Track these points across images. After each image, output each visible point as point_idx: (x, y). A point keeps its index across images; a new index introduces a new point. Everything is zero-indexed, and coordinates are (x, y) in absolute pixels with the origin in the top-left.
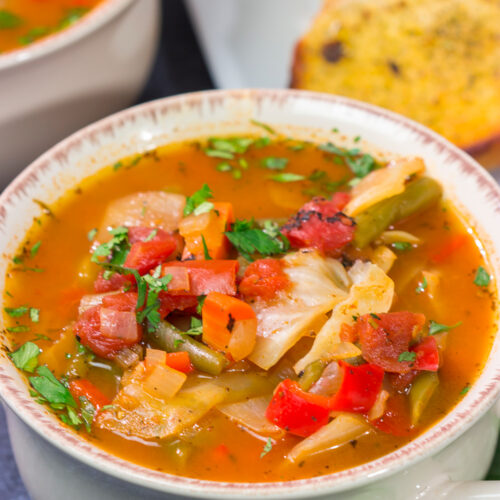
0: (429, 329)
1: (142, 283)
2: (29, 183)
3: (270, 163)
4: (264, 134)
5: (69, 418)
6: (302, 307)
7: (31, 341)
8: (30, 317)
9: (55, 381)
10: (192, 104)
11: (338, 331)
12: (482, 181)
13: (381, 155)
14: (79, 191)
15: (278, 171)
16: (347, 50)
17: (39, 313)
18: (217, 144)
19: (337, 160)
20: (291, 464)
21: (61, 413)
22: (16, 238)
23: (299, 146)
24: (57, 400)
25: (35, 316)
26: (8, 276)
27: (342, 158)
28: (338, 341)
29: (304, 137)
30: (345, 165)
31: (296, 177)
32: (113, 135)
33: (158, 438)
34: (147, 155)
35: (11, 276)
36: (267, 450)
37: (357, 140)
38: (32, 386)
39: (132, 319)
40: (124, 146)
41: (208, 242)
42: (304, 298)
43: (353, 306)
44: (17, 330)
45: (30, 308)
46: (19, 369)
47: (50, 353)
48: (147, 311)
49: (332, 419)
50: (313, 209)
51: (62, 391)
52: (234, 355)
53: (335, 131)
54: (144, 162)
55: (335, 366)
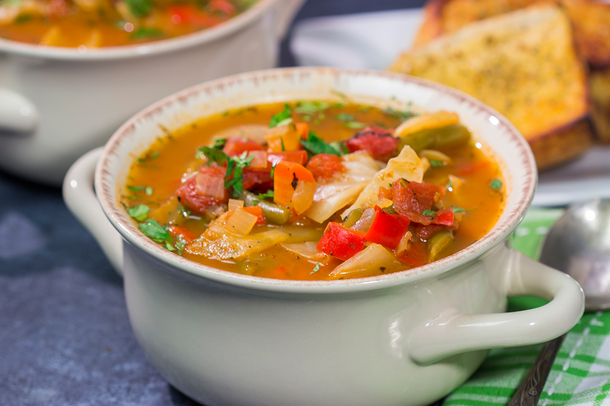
1: (231, 161)
2: (156, 112)
4: (340, 100)
5: (166, 247)
6: (352, 182)
7: (144, 204)
8: (145, 192)
9: (159, 227)
11: (377, 192)
15: (348, 122)
17: (152, 190)
21: (160, 244)
23: (366, 111)
24: (158, 237)
25: (149, 191)
27: (397, 117)
28: (377, 198)
29: (370, 103)
33: (232, 258)
34: (249, 110)
36: (315, 270)
37: (410, 104)
38: (140, 228)
39: (221, 183)
41: (286, 143)
42: (353, 177)
43: (390, 175)
44: (134, 198)
45: (146, 187)
46: (132, 218)
47: (157, 212)
48: (233, 182)
49: (366, 247)
51: (163, 232)
52: (296, 209)
53: (394, 99)
55: (371, 211)
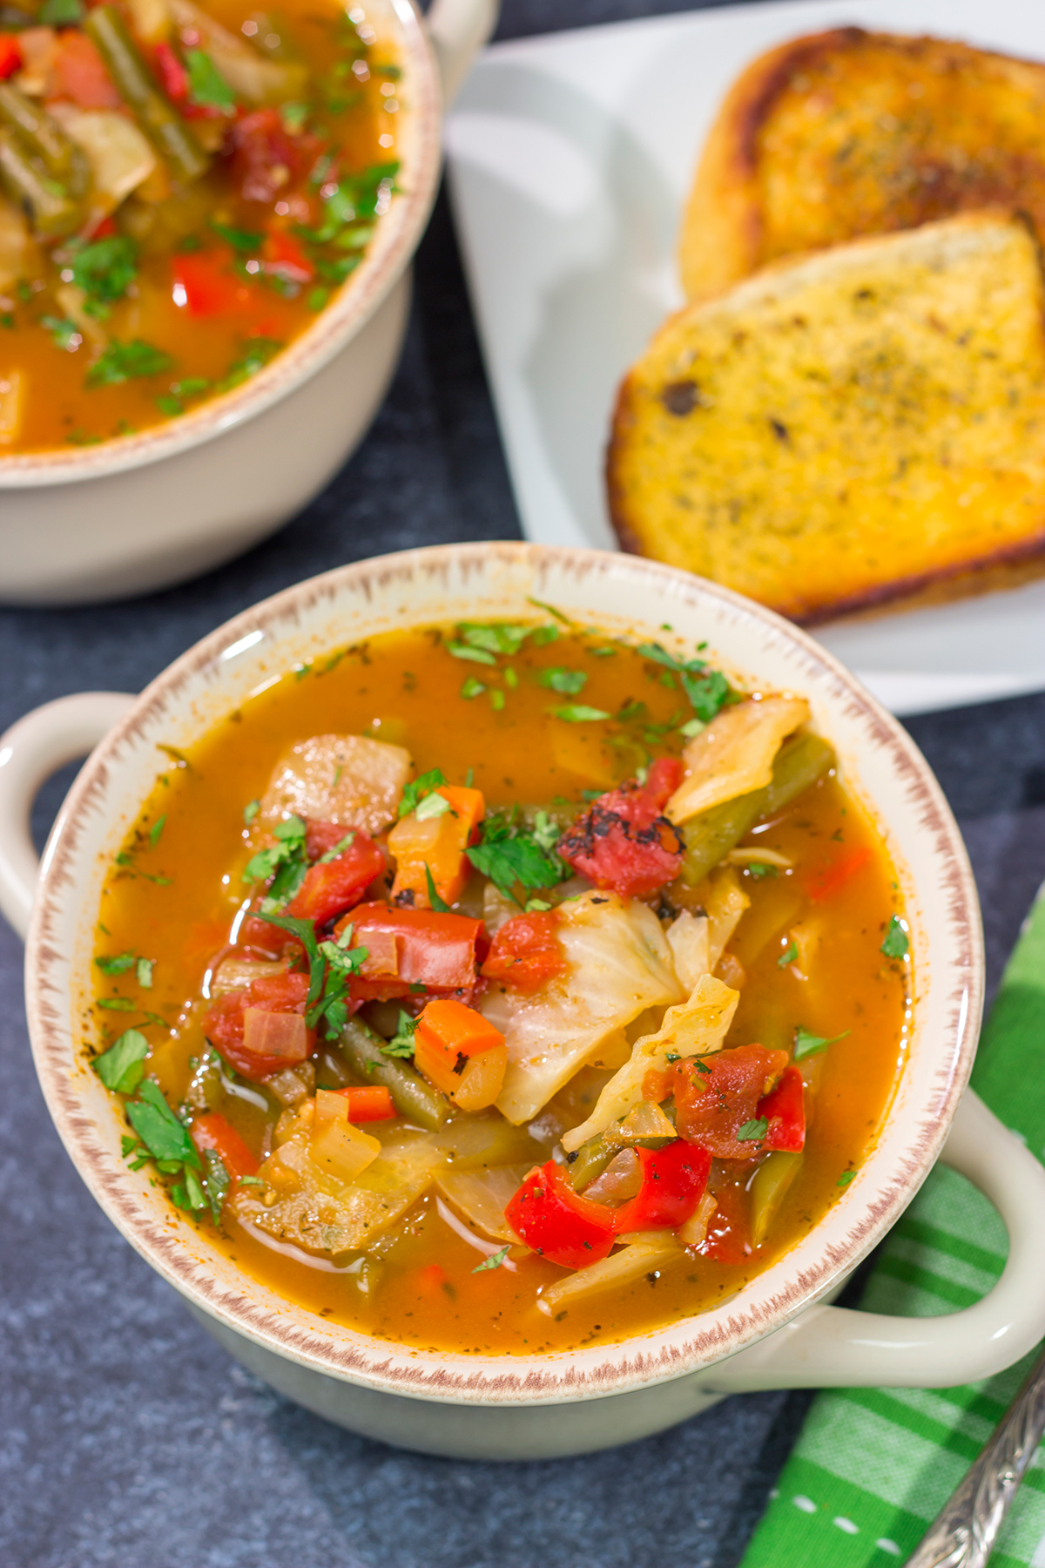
0: (794, 1044)
1: (318, 959)
2: (152, 717)
3: (557, 679)
4: (549, 621)
5: (185, 1194)
6: (583, 1016)
7: (135, 1028)
8: (136, 979)
9: (169, 1116)
10: (431, 568)
11: (640, 1080)
12: (902, 760)
13: (739, 678)
14: (237, 717)
15: (569, 698)
16: (704, 396)
17: (153, 970)
18: (469, 635)
19: (667, 677)
20: (543, 1315)
21: (172, 1183)
22: (123, 817)
23: (606, 650)
24: (169, 1154)
25: (145, 976)
26: (105, 892)
27: (675, 674)
28: (639, 1095)
29: (613, 631)
30: (680, 689)
31: (597, 715)
32: (297, 622)
33: (330, 1251)
34: (353, 650)
35: (110, 891)
37: (702, 647)
38: (128, 1121)
39: (298, 1024)
40: (314, 639)
41: (435, 870)
42: (586, 995)
43: (667, 1042)
44: (114, 1004)
45: (139, 958)
46: (109, 1089)
48: (324, 1004)
49: (618, 1248)
50: (618, 809)
52: (464, 1107)
53: (666, 628)
54: (348, 662)
55: (629, 1156)
